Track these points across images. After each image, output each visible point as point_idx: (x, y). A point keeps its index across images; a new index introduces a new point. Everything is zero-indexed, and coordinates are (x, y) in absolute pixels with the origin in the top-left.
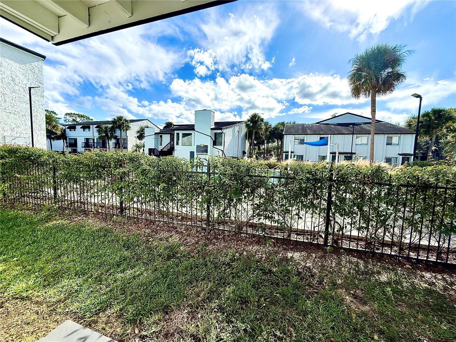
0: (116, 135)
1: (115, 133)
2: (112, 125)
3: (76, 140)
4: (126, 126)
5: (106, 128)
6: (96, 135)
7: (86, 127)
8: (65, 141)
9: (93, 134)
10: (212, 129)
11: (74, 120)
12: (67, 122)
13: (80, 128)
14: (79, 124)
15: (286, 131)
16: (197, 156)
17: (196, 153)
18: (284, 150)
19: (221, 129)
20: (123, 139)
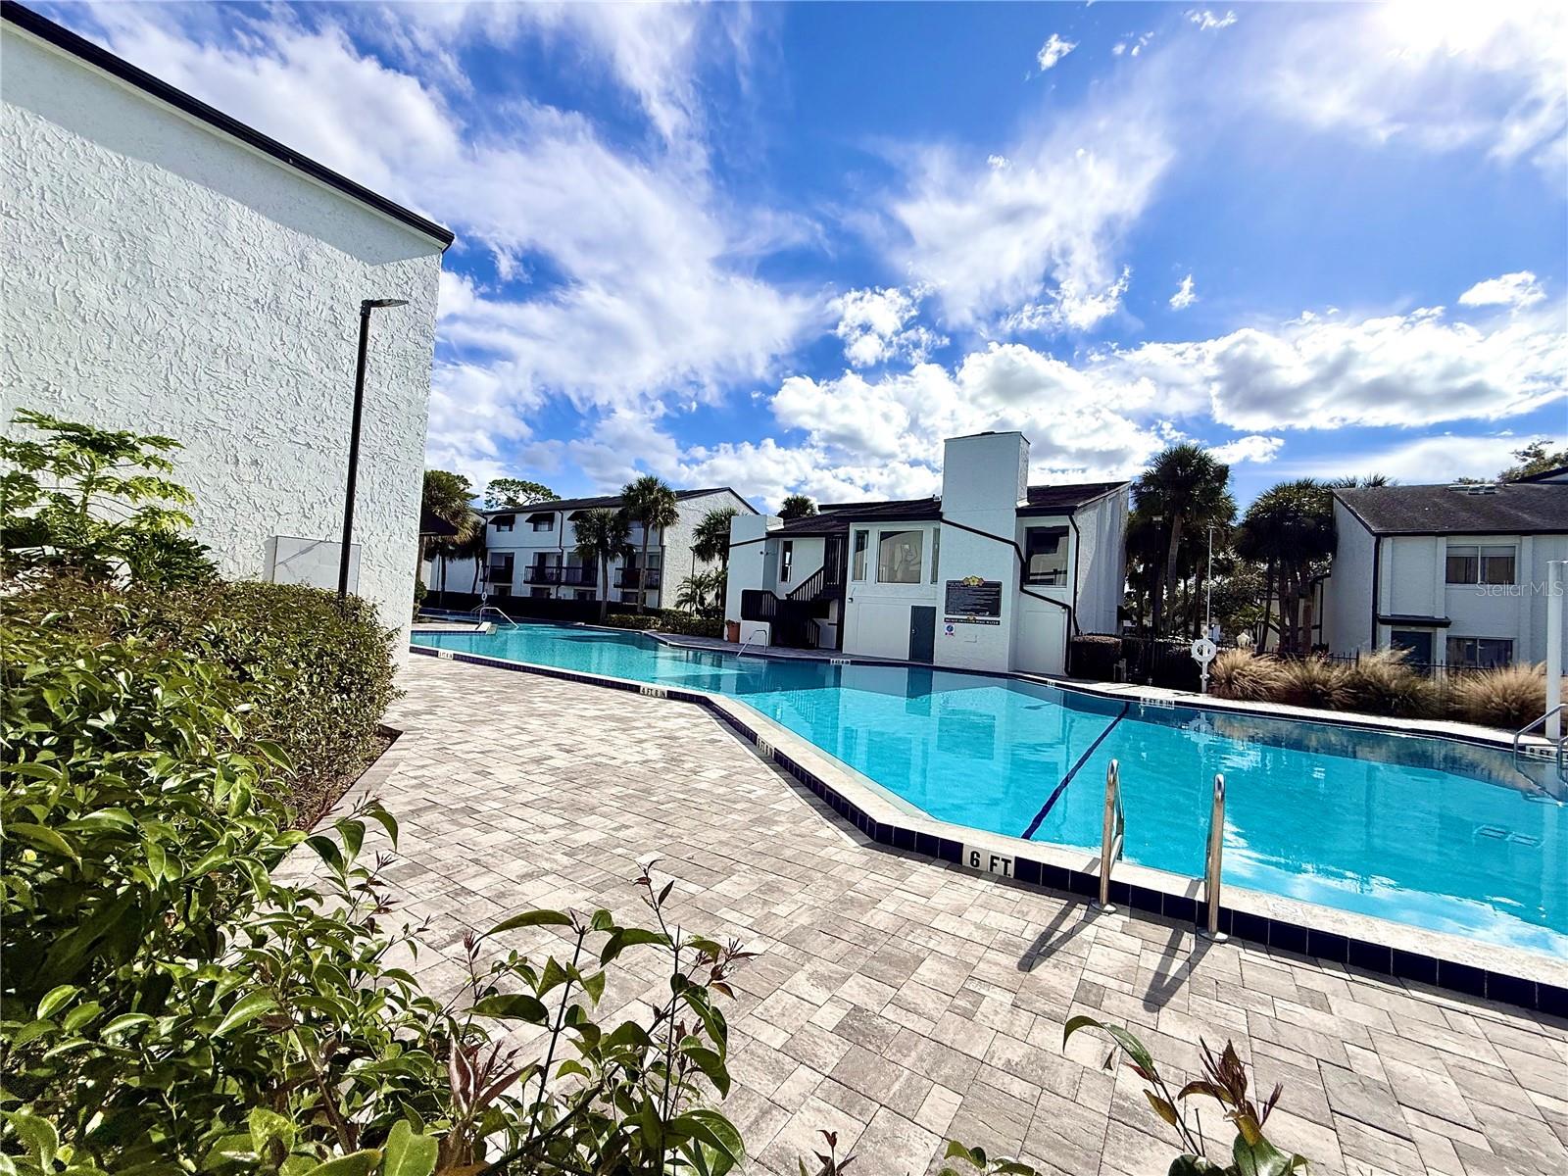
0: (629, 542)
1: (627, 534)
2: (620, 509)
3: (509, 559)
4: (664, 510)
5: (601, 519)
6: (571, 542)
7: (542, 517)
8: (481, 563)
9: (563, 538)
10: (1021, 512)
11: (510, 500)
12: (492, 506)
13: (527, 521)
14: (523, 510)
15: (1377, 517)
16: (950, 629)
17: (947, 613)
18: (1385, 611)
19: (1070, 512)
20: (651, 557)
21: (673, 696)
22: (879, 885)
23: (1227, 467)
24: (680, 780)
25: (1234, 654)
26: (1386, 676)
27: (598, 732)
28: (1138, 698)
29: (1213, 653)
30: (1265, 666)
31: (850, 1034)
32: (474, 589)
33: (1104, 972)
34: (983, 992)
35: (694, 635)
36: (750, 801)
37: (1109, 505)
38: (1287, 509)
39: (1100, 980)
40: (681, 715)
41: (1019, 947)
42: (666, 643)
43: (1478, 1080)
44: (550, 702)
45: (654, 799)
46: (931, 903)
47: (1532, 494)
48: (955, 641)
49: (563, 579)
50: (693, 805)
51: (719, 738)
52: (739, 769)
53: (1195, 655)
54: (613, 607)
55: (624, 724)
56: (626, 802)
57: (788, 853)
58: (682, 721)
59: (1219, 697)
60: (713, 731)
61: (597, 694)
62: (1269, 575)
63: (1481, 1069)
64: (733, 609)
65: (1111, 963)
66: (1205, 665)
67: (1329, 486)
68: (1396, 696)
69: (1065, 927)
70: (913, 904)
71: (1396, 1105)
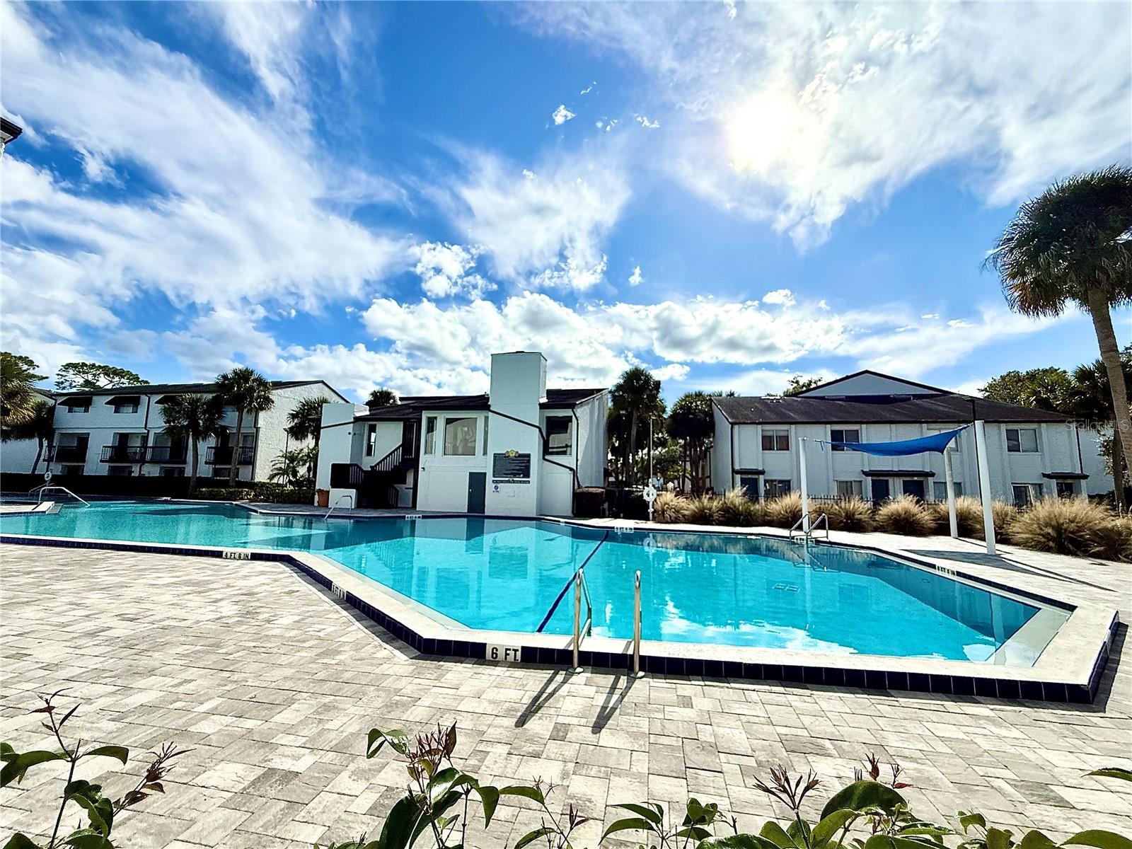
0: (223, 423)
1: (220, 417)
2: (214, 395)
3: (83, 440)
4: (259, 397)
5: (194, 403)
6: (158, 423)
7: (125, 399)
8: (45, 443)
9: (149, 420)
10: (542, 406)
11: (87, 383)
12: (64, 388)
13: (107, 403)
14: (103, 392)
15: (731, 414)
16: (496, 488)
17: (494, 476)
18: (737, 467)
19: (572, 406)
20: (245, 437)
21: (256, 557)
22: (420, 687)
23: (659, 382)
24: (252, 630)
25: (666, 495)
26: (737, 504)
27: (170, 597)
28: (613, 528)
29: (655, 496)
30: (682, 502)
31: (380, 811)
32: (35, 469)
33: (570, 714)
34: (488, 750)
35: (285, 503)
36: (320, 638)
37: (597, 403)
38: (691, 407)
39: (567, 720)
40: (263, 573)
41: (517, 711)
42: (256, 512)
43: (755, 727)
44: (117, 575)
45: (224, 651)
46: (459, 692)
47: (796, 404)
48: (500, 497)
49: (148, 457)
50: (263, 650)
51: (296, 589)
52: (312, 613)
53: (645, 497)
54: (203, 482)
55: (200, 587)
56: (191, 660)
57: (347, 676)
58: (262, 579)
59: (659, 522)
60: (293, 583)
61: (174, 562)
62: (684, 446)
63: (757, 720)
64: (323, 479)
65: (575, 707)
66: (651, 503)
67: (710, 396)
68: (742, 515)
69: (549, 690)
70: (446, 696)
71: (717, 753)
